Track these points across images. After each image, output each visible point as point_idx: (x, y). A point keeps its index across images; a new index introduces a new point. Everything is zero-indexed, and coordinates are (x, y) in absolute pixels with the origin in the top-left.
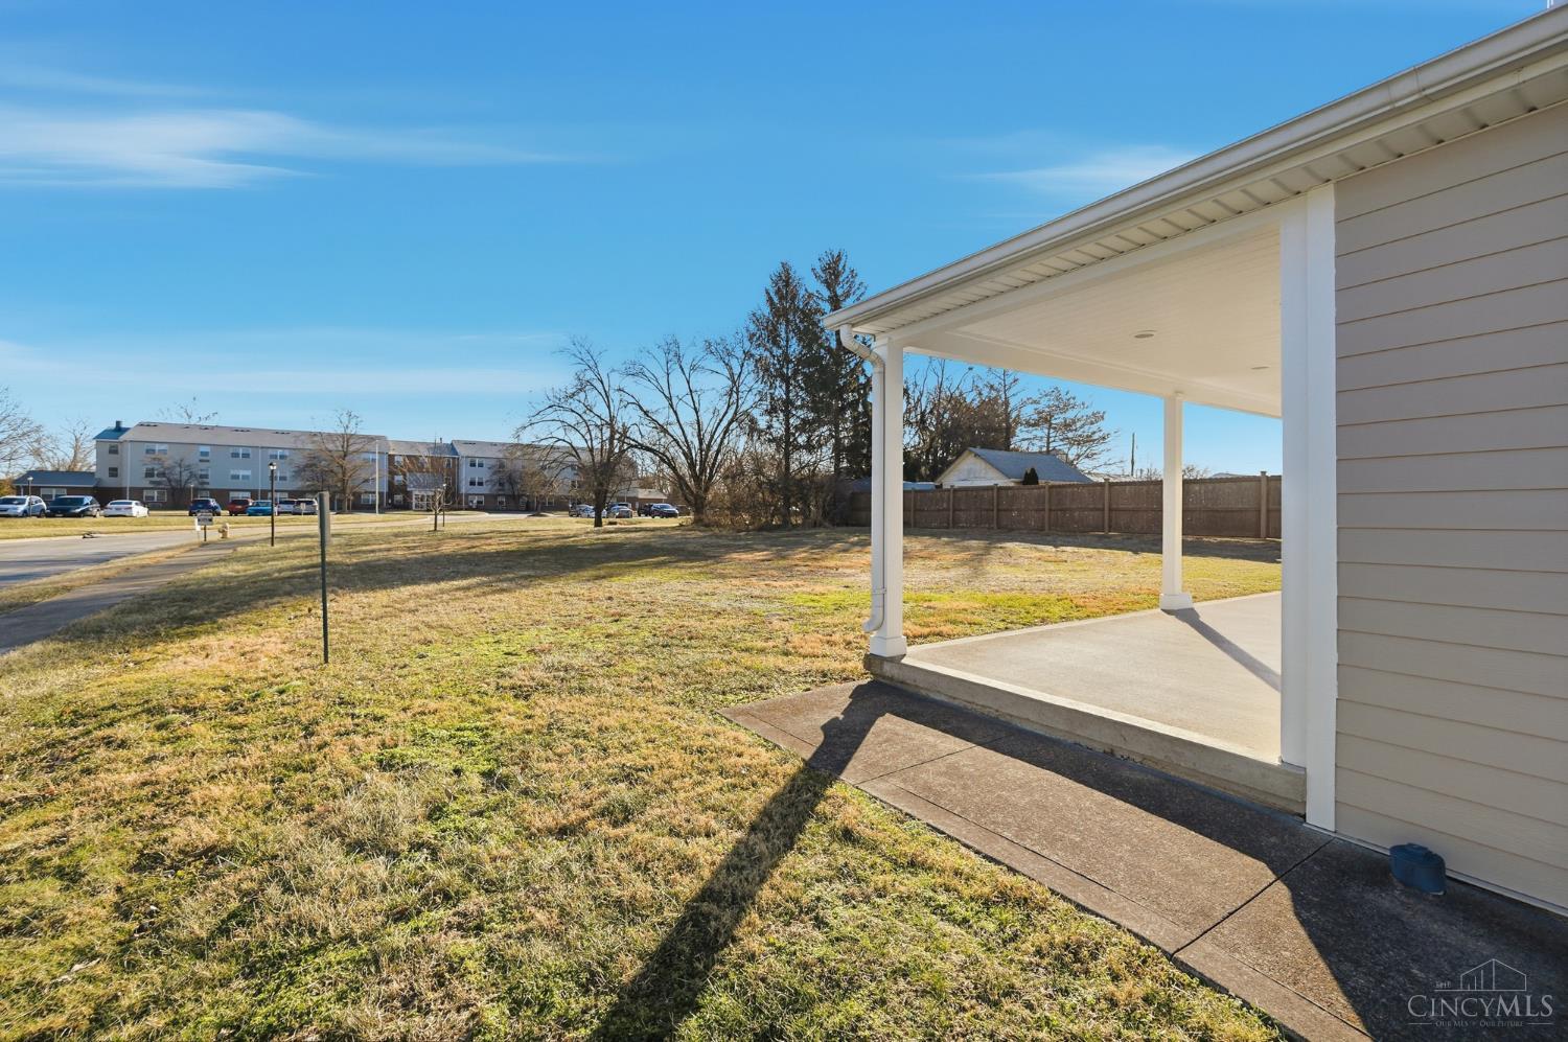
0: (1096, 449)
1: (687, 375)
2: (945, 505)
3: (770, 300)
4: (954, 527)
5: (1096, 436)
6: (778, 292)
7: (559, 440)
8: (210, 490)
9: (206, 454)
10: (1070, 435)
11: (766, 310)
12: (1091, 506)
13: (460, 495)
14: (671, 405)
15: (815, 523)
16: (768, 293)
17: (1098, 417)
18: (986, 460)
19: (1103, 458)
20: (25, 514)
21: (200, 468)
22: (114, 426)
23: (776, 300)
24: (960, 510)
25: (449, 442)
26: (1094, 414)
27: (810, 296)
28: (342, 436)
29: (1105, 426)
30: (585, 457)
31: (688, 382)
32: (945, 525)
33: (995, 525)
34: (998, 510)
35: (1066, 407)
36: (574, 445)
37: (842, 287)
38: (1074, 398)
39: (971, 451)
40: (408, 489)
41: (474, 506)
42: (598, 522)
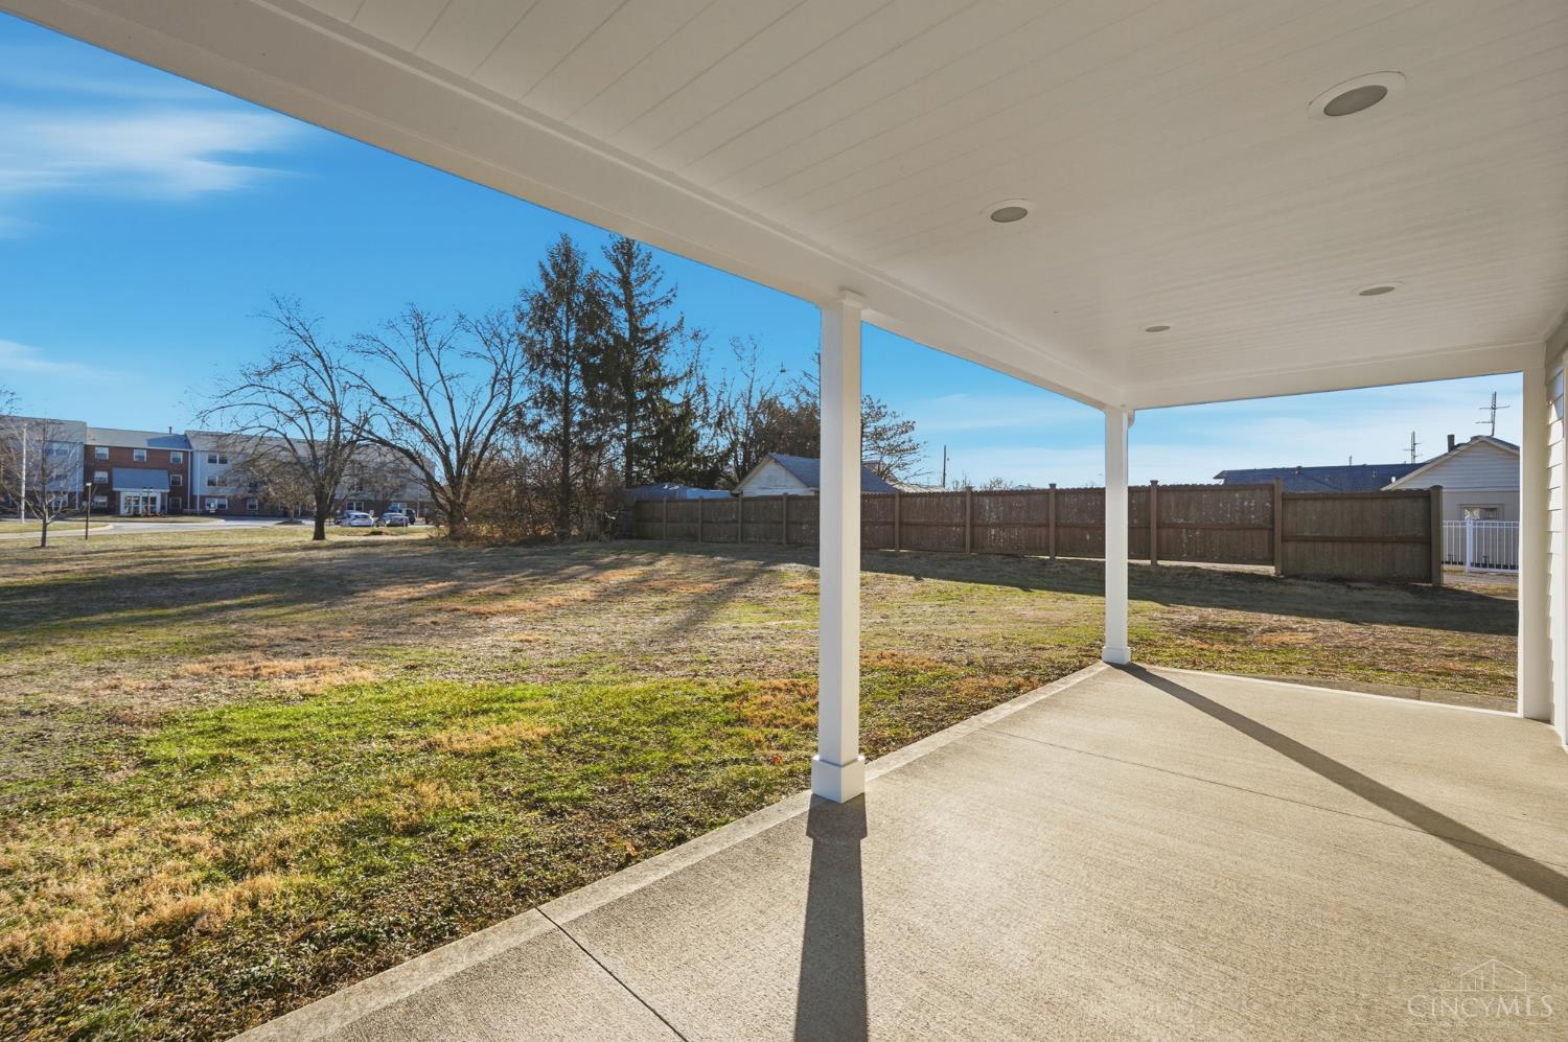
0: (907, 458)
1: (436, 356)
2: (734, 517)
3: (546, 275)
4: (742, 542)
5: (906, 446)
6: (555, 266)
7: (270, 429)
10: (882, 444)
11: (541, 286)
12: (882, 520)
13: (193, 498)
14: (422, 393)
15: (589, 536)
16: (541, 266)
17: (908, 427)
18: (787, 468)
19: (913, 469)
23: (552, 275)
24: (750, 522)
25: (182, 433)
26: (904, 423)
27: (595, 274)
29: (915, 436)
30: (303, 452)
31: (438, 365)
32: (733, 539)
33: (784, 540)
34: (788, 523)
35: (879, 416)
36: (288, 437)
37: (637, 270)
38: (885, 407)
39: (771, 457)
40: (115, 489)
41: (213, 511)
42: (319, 534)
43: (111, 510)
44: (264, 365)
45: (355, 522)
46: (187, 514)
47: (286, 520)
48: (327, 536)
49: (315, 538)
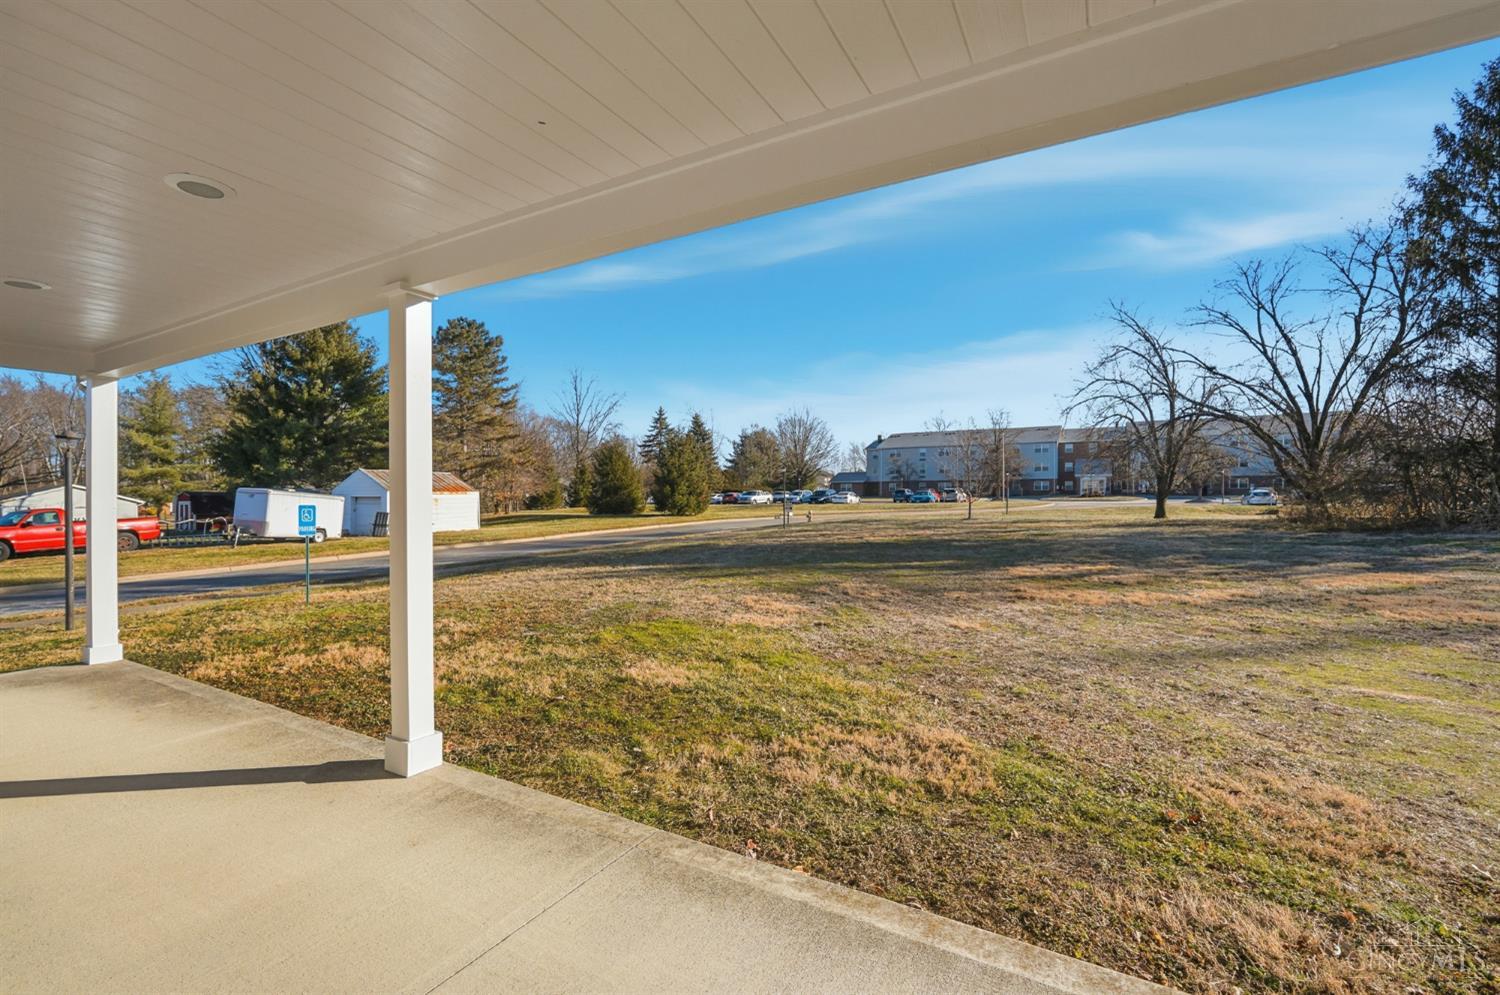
8: (927, 482)
9: (923, 454)
14: (1265, 353)
20: (801, 501)
21: (918, 467)
22: (876, 439)
28: (994, 431)
40: (1076, 475)
41: (1144, 491)
42: (1160, 512)
43: (1074, 493)
44: (1096, 362)
45: (1255, 499)
46: (1125, 494)
47: (1196, 498)
48: (1167, 514)
49: (1157, 516)
